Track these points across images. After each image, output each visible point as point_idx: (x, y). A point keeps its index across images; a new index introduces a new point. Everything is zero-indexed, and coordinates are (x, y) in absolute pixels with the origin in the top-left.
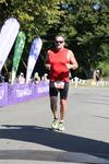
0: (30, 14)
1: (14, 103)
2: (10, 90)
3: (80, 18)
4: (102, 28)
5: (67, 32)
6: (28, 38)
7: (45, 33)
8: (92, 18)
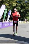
0: (8, 4)
1: (4, 28)
2: (3, 24)
3: (22, 5)
4: (28, 7)
5: (18, 9)
6: (8, 10)
7: (12, 9)
8: (25, 5)
